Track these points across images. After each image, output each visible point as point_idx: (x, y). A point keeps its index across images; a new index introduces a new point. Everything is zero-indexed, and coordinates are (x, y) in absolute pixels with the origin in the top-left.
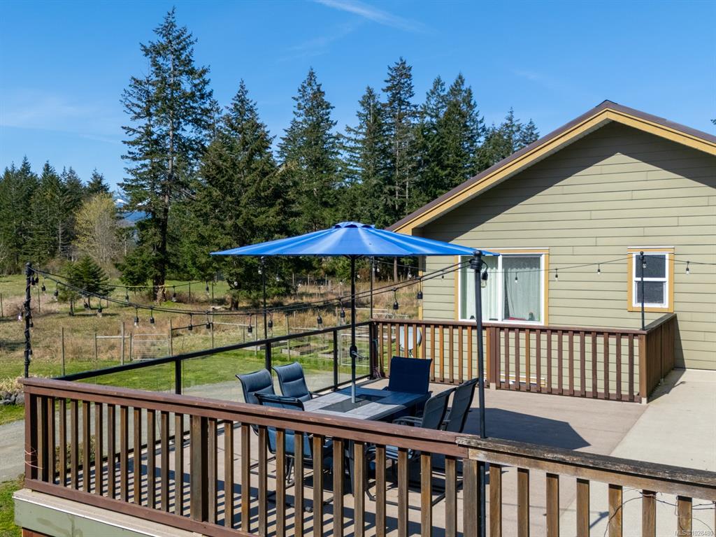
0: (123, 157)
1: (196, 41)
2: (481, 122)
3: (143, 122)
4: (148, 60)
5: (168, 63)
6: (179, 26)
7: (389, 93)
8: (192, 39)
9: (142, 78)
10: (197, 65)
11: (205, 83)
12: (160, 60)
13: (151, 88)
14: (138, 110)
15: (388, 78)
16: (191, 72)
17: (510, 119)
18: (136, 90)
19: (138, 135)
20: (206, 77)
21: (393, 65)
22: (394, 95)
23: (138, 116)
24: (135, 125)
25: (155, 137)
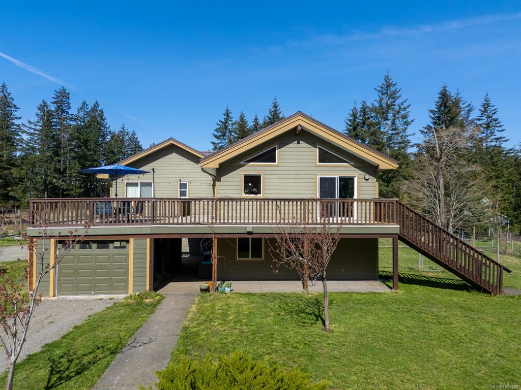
2: (108, 128)
7: (56, 105)
15: (55, 96)
17: (123, 129)
21: (58, 90)
22: (58, 107)
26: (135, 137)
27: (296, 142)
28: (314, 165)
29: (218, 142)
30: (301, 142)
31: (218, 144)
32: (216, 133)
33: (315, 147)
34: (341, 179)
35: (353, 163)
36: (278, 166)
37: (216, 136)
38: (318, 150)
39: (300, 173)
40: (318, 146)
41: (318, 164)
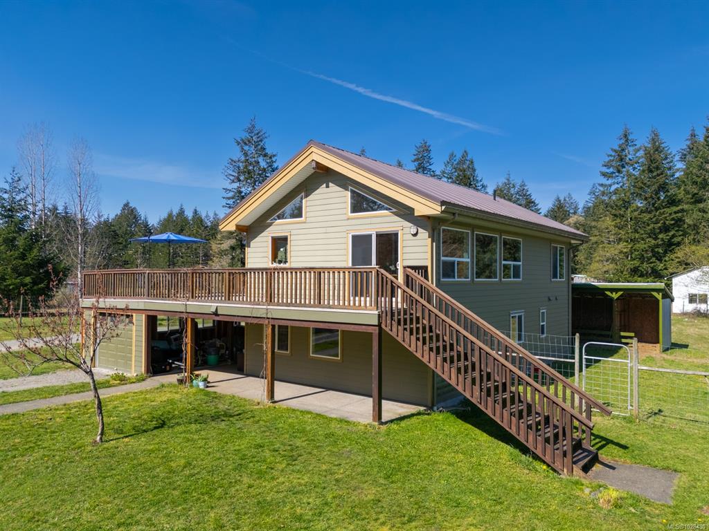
0: (223, 206)
1: (269, 136)
2: (481, 181)
3: (236, 185)
4: (238, 148)
5: (251, 150)
6: (258, 128)
7: (416, 163)
8: (266, 135)
9: (235, 159)
10: (269, 151)
11: (273, 162)
12: (246, 148)
13: (241, 164)
14: (232, 178)
15: (416, 153)
16: (265, 155)
17: (508, 180)
18: (232, 166)
19: (233, 193)
20: (274, 159)
21: (418, 145)
22: (420, 164)
23: (233, 182)
24: (230, 187)
25: (243, 194)
26: (526, 188)
27: (325, 185)
28: (344, 217)
29: (610, 182)
30: (331, 184)
31: (610, 186)
32: (605, 170)
33: (347, 190)
34: (379, 236)
35: (394, 210)
36: (305, 223)
37: (604, 175)
38: (349, 193)
39: (329, 230)
40: (350, 188)
41: (350, 214)
